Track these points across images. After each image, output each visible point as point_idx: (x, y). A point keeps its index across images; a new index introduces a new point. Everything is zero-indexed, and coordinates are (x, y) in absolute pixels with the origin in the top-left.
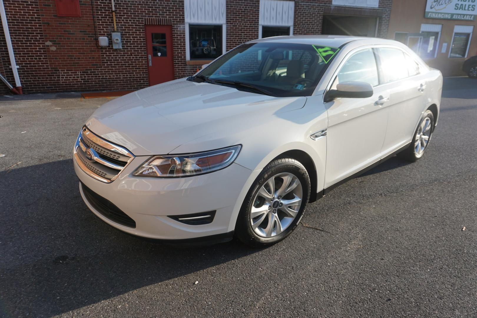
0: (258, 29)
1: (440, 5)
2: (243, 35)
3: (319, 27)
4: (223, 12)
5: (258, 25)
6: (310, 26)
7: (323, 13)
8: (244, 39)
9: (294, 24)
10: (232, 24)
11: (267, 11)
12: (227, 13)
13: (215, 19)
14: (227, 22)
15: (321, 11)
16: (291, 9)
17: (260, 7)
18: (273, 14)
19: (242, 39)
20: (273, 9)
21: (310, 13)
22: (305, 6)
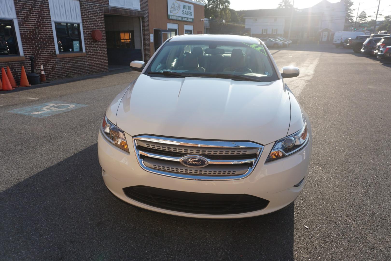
0: (51, 25)
1: (175, 11)
2: (37, 31)
3: (103, 24)
4: (11, 6)
5: (51, 21)
6: (96, 23)
7: (103, 12)
8: (39, 34)
9: (82, 21)
10: (24, 19)
11: (56, 7)
12: (16, 7)
13: (4, 13)
14: (18, 17)
15: (102, 11)
16: (78, 7)
17: (49, 4)
18: (63, 11)
19: (37, 34)
20: (62, 7)
21: (94, 12)
22: (89, 5)
